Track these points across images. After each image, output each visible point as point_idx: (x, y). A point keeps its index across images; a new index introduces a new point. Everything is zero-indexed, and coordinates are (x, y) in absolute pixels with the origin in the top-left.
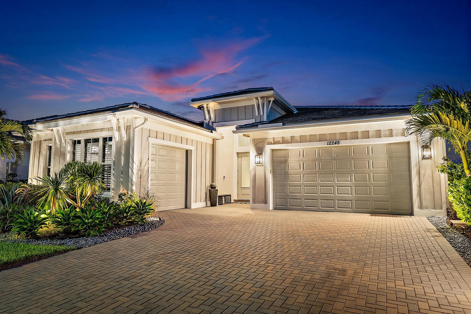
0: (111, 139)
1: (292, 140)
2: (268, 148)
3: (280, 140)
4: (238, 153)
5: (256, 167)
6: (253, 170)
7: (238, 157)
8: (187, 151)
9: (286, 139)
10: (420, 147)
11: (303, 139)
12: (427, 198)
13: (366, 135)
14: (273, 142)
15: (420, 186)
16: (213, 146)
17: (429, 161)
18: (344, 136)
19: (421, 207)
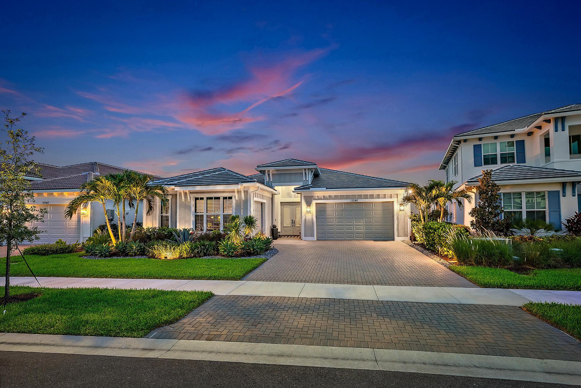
0: (230, 198)
1: (330, 197)
2: (314, 202)
3: (322, 197)
4: (281, 202)
5: (306, 214)
6: (304, 216)
7: (281, 205)
8: (262, 203)
9: (326, 197)
10: (399, 205)
11: (336, 197)
12: (401, 231)
13: (372, 196)
14: (317, 199)
15: (398, 225)
16: (272, 198)
17: (403, 211)
18: (360, 196)
19: (398, 236)
